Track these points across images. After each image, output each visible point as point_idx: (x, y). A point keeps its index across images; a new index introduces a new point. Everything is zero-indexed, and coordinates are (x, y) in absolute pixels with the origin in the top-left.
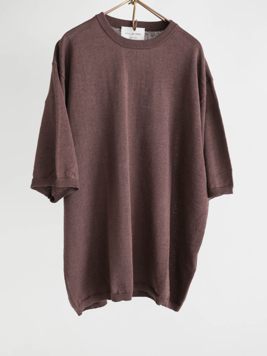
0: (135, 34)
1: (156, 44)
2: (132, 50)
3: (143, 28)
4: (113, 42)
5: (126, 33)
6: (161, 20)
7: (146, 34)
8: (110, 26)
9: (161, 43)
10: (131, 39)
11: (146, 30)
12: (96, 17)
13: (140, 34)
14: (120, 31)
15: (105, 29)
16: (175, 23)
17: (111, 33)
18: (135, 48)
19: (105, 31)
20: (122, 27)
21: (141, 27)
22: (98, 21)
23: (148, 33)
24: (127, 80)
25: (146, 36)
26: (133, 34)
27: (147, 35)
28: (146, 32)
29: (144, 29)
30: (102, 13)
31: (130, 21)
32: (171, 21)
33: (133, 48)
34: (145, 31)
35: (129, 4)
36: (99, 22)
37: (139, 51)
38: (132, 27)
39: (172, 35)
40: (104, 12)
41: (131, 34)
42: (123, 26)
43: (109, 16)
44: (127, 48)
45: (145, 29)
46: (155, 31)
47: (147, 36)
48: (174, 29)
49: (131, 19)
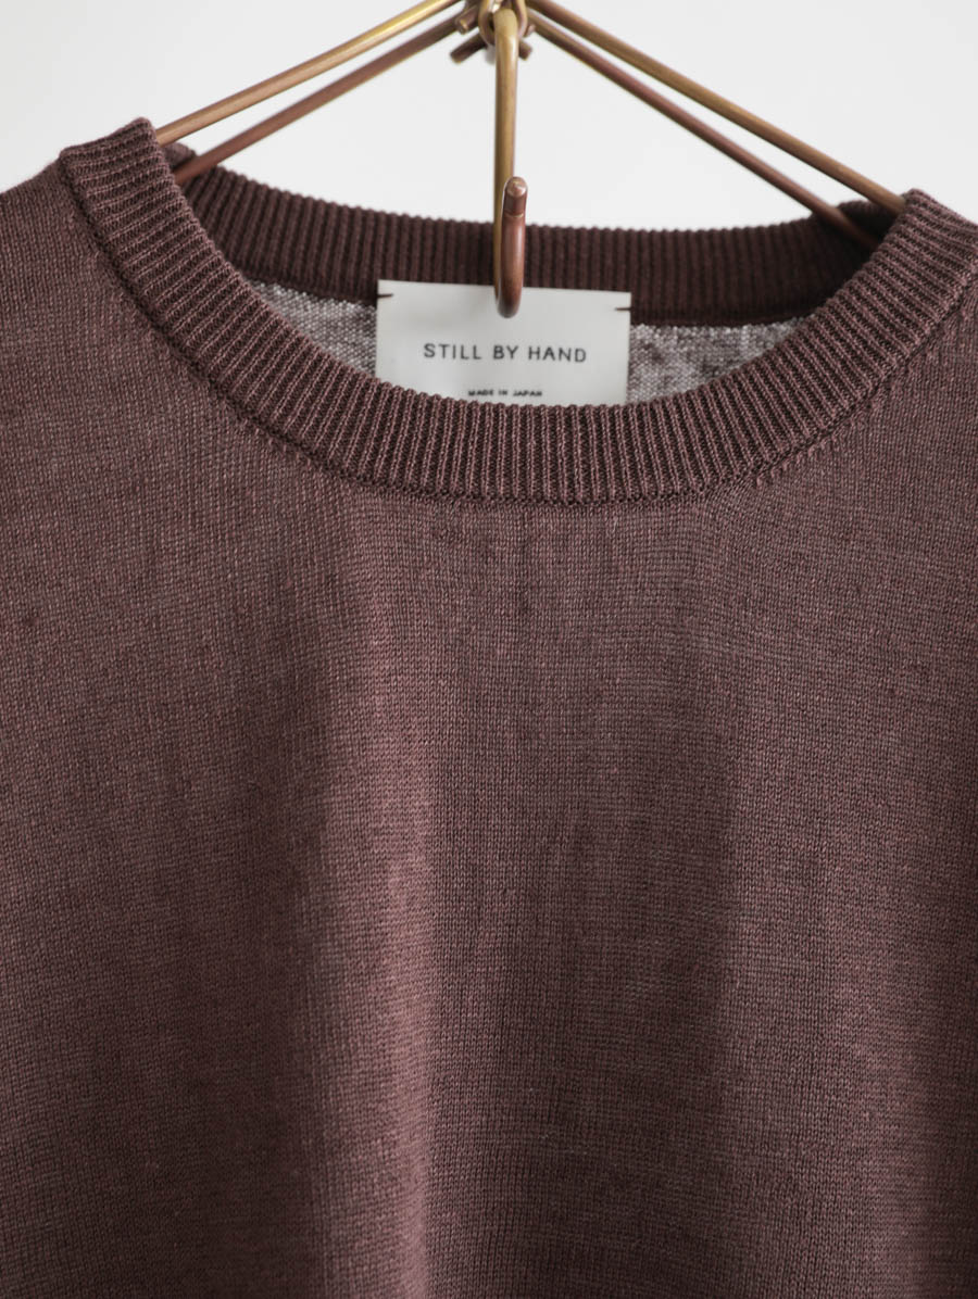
0: (522, 353)
1: (754, 448)
2: (469, 521)
3: (614, 289)
4: (250, 429)
5: (429, 350)
6: (804, 213)
7: (644, 355)
8: (214, 265)
9: (807, 432)
10: (482, 400)
11: (638, 315)
12: (68, 170)
13: (579, 355)
14: (368, 325)
15: (156, 291)
16: (955, 219)
17: (225, 339)
18: (510, 497)
19: (150, 315)
20: (385, 286)
21: (589, 287)
22: (81, 205)
23: (668, 340)
24: (416, 860)
25: (642, 369)
26: (498, 352)
27: (657, 358)
28: (644, 331)
29: (625, 299)
30: (135, 136)
31: (469, 227)
32: (915, 199)
33: (478, 496)
34: (635, 321)
35: (460, 54)
36: (93, 225)
37: (549, 522)
38: (490, 281)
39: (928, 341)
40: (157, 124)
41: (486, 352)
42: (396, 277)
43: (251, 176)
44: (417, 491)
45: (635, 301)
46: (737, 321)
47: (650, 374)
48: (951, 280)
49: (478, 208)
